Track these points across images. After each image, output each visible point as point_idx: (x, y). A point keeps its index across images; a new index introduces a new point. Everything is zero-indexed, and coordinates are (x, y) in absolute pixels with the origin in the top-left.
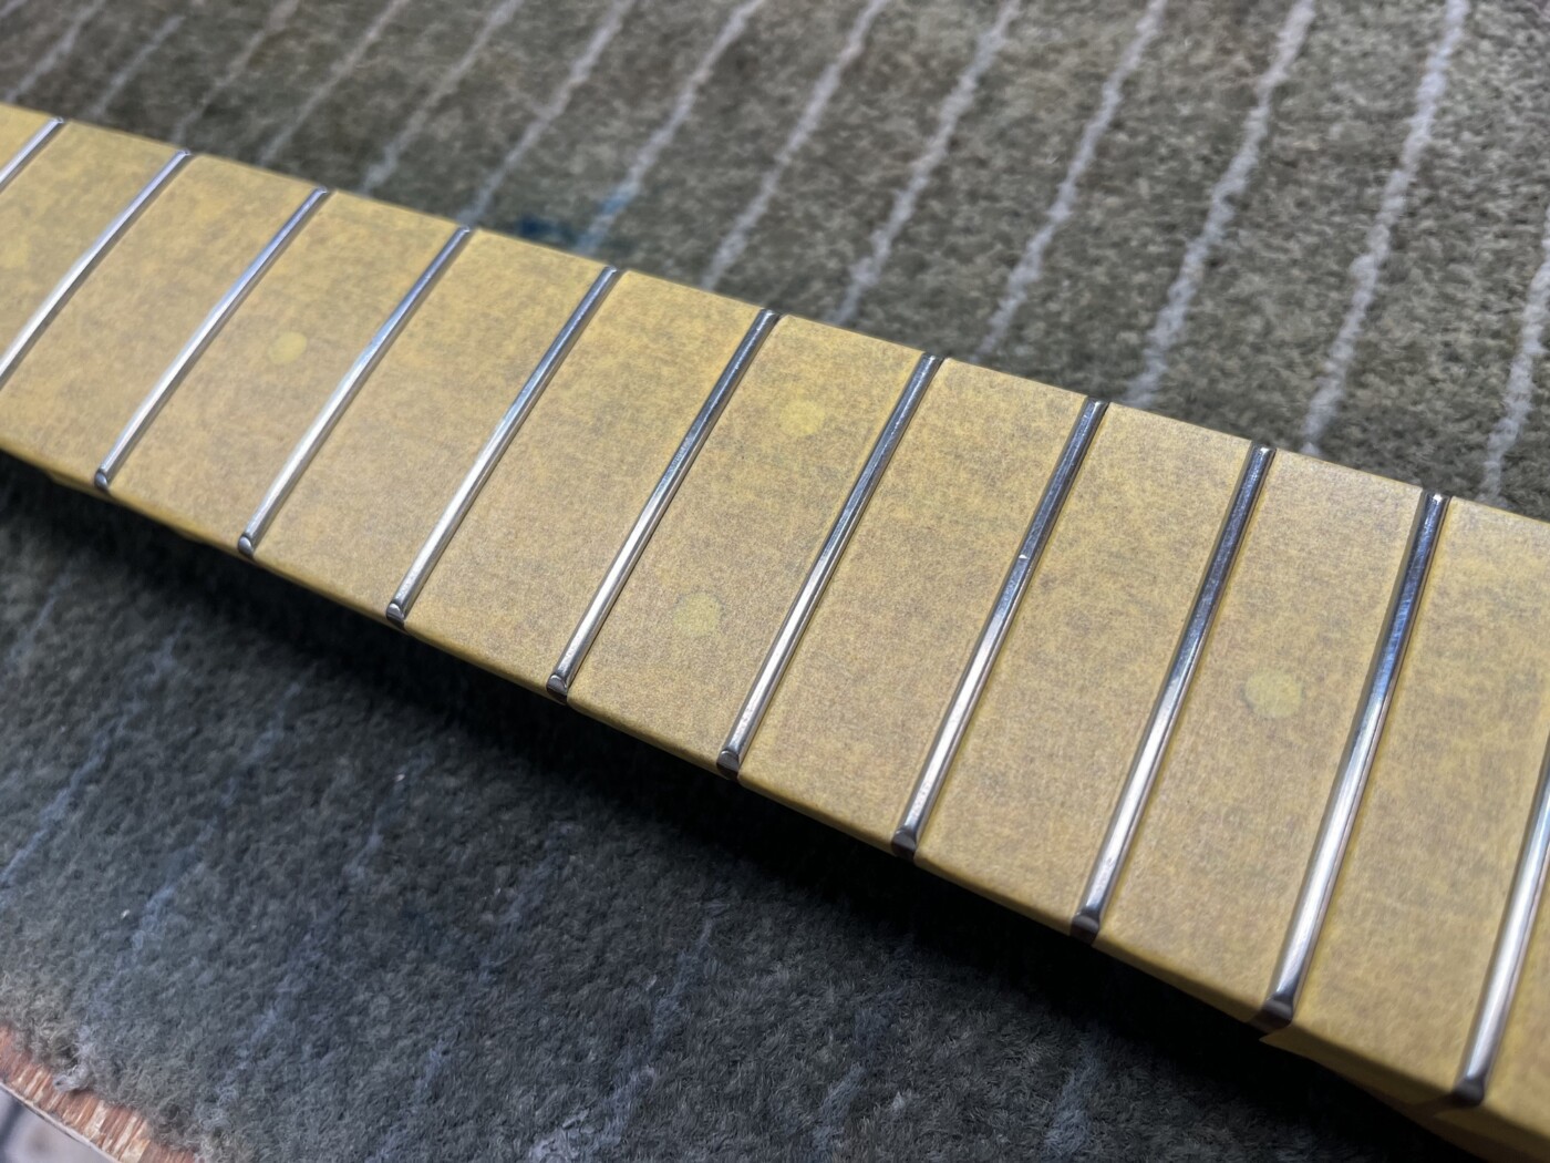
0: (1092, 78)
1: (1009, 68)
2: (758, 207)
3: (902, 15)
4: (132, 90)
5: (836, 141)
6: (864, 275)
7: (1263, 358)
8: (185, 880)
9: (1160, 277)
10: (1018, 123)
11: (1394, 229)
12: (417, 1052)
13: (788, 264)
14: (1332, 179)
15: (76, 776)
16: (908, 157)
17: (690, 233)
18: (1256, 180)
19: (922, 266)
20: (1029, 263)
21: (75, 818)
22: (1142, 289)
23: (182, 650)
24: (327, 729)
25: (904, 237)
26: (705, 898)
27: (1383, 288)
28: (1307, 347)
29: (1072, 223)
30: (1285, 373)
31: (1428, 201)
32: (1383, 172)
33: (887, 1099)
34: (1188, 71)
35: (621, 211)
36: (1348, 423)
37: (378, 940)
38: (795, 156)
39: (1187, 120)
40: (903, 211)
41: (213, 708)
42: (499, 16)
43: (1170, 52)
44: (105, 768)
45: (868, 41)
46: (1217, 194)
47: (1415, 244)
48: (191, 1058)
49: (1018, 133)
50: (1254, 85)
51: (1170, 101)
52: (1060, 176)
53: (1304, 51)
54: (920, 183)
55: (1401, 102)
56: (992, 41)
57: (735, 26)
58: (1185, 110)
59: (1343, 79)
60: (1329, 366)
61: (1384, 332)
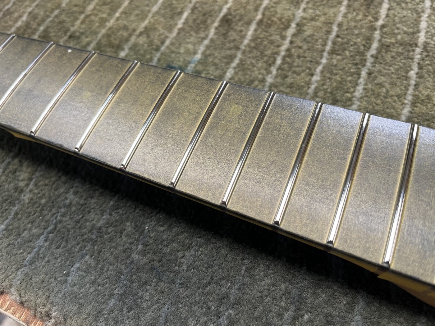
0: (329, 24)
1: (305, 21)
2: (236, 61)
3: (273, 7)
4: (45, 31)
5: (257, 42)
6: (270, 80)
7: (387, 100)
8: (83, 261)
9: (355, 78)
10: (309, 36)
11: (419, 64)
12: (159, 309)
13: (247, 77)
14: (400, 50)
15: (46, 231)
16: (279, 46)
17: (217, 69)
18: (379, 51)
19: (286, 77)
20: (317, 75)
21: (46, 244)
22: (350, 82)
23: (75, 193)
24: (123, 215)
25: (280, 68)
26: (242, 260)
27: (418, 80)
28: (399, 96)
29: (328, 64)
30: (394, 104)
31: (427, 56)
32: (414, 48)
33: (302, 316)
34: (356, 21)
35: (196, 63)
36: (413, 117)
37: (144, 277)
38: (245, 46)
39: (357, 35)
40: (279, 61)
41: (87, 210)
42: (155, 9)
43: (350, 16)
44: (55, 229)
45: (263, 14)
46: (368, 55)
47: (425, 68)
48: (89, 315)
49: (309, 39)
50: (375, 25)
51: (352, 29)
52: (323, 51)
53: (387, 16)
54: (283, 53)
55: (416, 29)
56: (299, 14)
57: (225, 11)
58: (356, 32)
59: (399, 23)
60: (406, 101)
61: (420, 92)
